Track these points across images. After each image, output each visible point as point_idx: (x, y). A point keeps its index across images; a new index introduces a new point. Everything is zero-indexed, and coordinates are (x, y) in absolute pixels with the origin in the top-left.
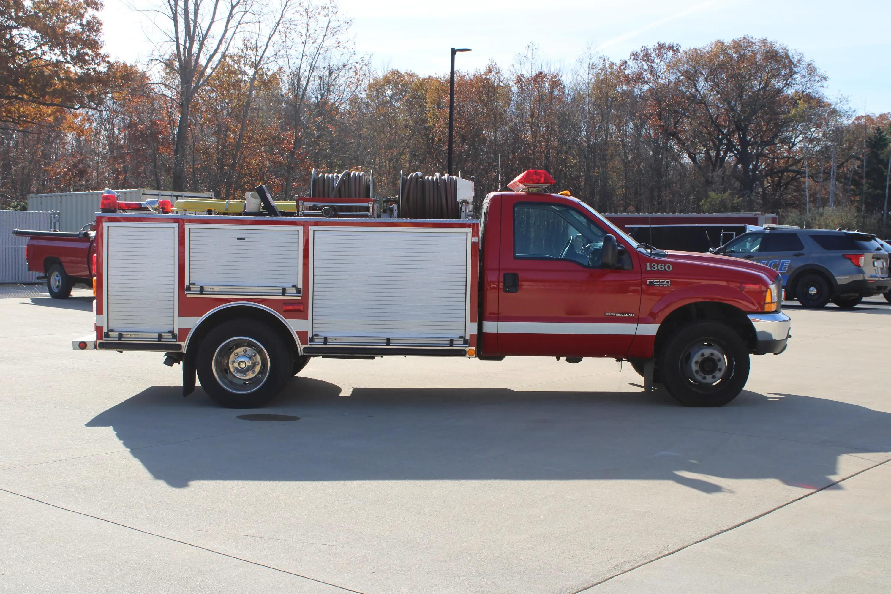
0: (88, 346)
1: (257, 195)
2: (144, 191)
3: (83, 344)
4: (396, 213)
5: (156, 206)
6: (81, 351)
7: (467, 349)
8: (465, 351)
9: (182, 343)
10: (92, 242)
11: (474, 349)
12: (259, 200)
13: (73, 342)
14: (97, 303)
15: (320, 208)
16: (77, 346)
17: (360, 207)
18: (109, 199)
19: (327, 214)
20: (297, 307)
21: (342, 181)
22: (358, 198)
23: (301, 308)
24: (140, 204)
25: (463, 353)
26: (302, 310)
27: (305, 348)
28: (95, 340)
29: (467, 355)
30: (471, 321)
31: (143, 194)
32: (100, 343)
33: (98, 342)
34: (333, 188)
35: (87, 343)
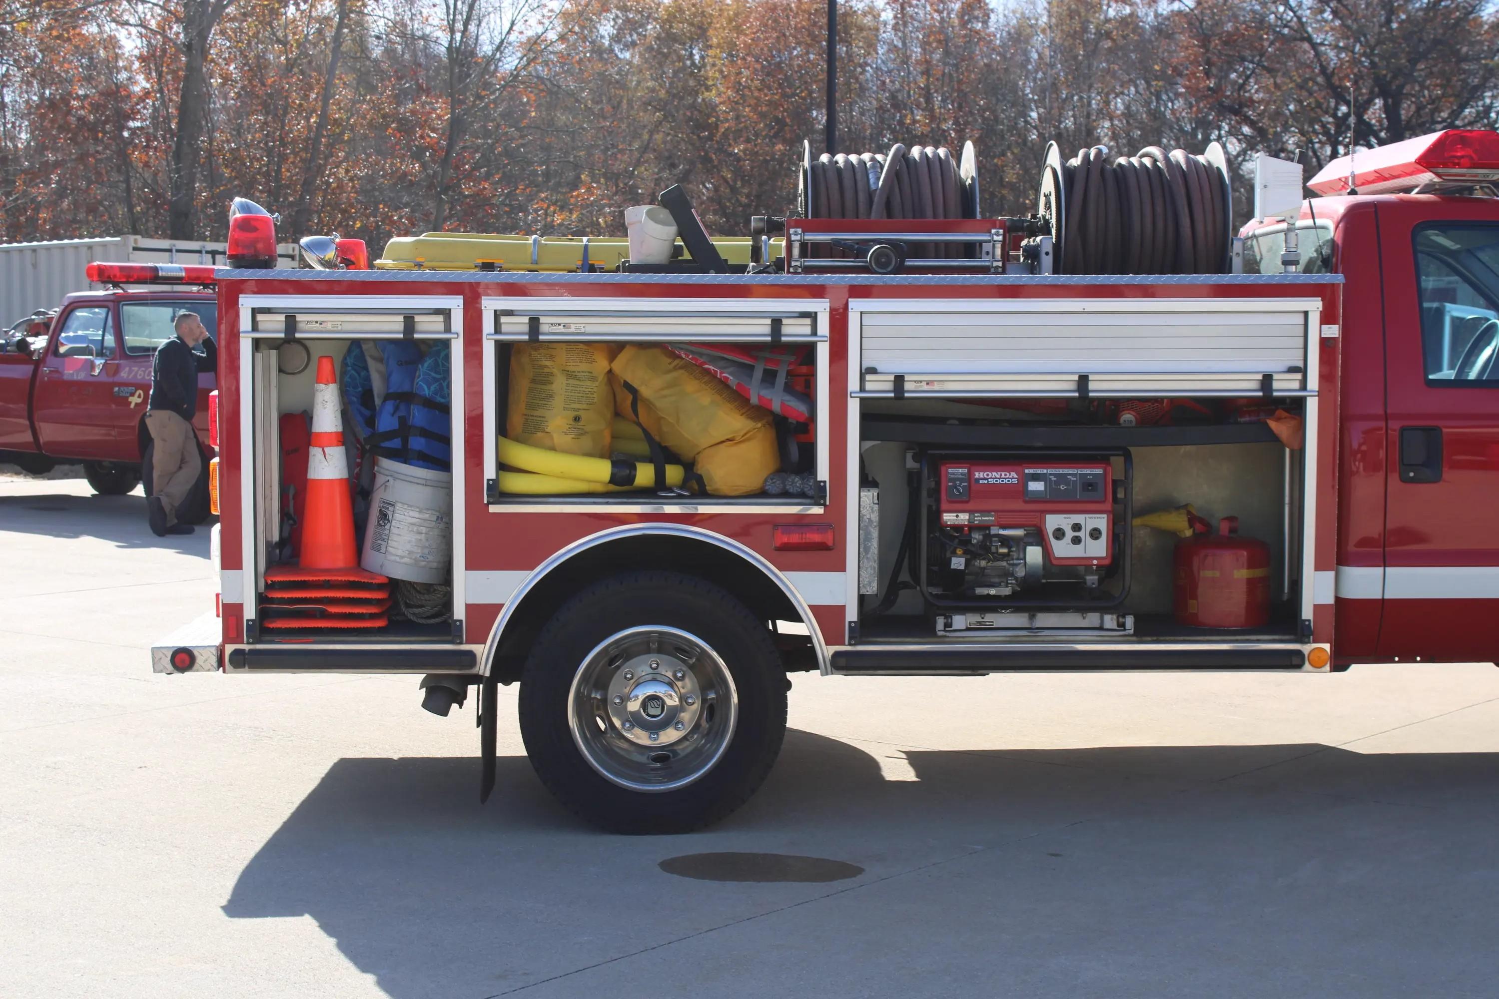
0: (199, 660)
1: (665, 214)
2: (136, 241)
3: (185, 657)
4: (1047, 261)
5: (331, 254)
6: (177, 676)
7: (1306, 648)
8: (1299, 653)
9: (477, 648)
10: (38, 364)
11: (1327, 647)
12: (673, 229)
13: (154, 650)
14: (223, 533)
15: (859, 249)
16: (167, 662)
17: (947, 243)
18: (256, 229)
19: (882, 264)
20: (816, 538)
21: (895, 174)
22: (941, 219)
23: (828, 538)
24: (156, 269)
25: (1295, 661)
26: (830, 543)
27: (836, 655)
28: (218, 639)
29: (1307, 665)
30: (1320, 566)
31: (135, 249)
32: (236, 652)
33: (229, 649)
34: (870, 195)
35: (196, 653)
